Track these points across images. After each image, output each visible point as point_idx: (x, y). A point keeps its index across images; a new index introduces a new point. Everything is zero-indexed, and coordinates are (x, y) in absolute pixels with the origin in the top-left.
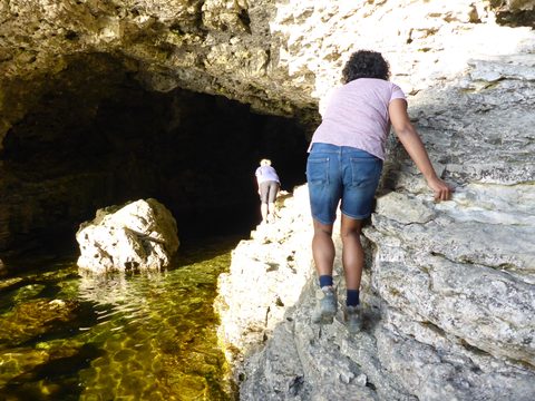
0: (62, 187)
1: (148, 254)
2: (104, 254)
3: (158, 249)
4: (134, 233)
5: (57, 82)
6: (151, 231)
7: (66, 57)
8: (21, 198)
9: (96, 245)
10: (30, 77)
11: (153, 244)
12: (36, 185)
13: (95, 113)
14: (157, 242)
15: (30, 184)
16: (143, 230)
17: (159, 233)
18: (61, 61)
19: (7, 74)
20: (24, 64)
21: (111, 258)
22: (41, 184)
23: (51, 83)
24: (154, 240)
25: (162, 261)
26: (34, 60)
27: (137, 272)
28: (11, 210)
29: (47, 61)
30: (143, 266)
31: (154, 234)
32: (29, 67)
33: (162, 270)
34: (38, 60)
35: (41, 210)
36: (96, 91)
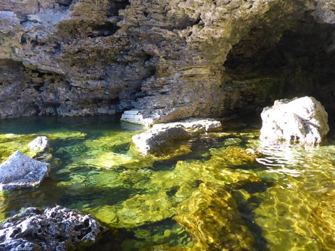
0: (253, 85)
1: (307, 132)
2: (278, 128)
3: (315, 130)
4: (299, 118)
5: (261, 20)
6: (311, 118)
7: (270, 3)
8: (232, 89)
9: (274, 122)
10: (247, 18)
11: (311, 127)
12: (240, 83)
13: (279, 39)
14: (315, 126)
15: (237, 82)
16: (306, 117)
17: (317, 120)
18: (267, 6)
19: (235, 17)
20: (245, 10)
21: (282, 131)
22: (243, 82)
23: (257, 21)
24: (312, 124)
25: (316, 139)
26: (251, 6)
27: (298, 142)
28: (226, 95)
29: (259, 6)
30: (302, 140)
31: (314, 121)
32: (248, 11)
33: (315, 145)
34: (253, 7)
35: (241, 97)
36: (282, 25)
